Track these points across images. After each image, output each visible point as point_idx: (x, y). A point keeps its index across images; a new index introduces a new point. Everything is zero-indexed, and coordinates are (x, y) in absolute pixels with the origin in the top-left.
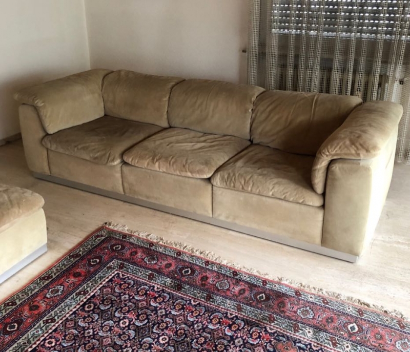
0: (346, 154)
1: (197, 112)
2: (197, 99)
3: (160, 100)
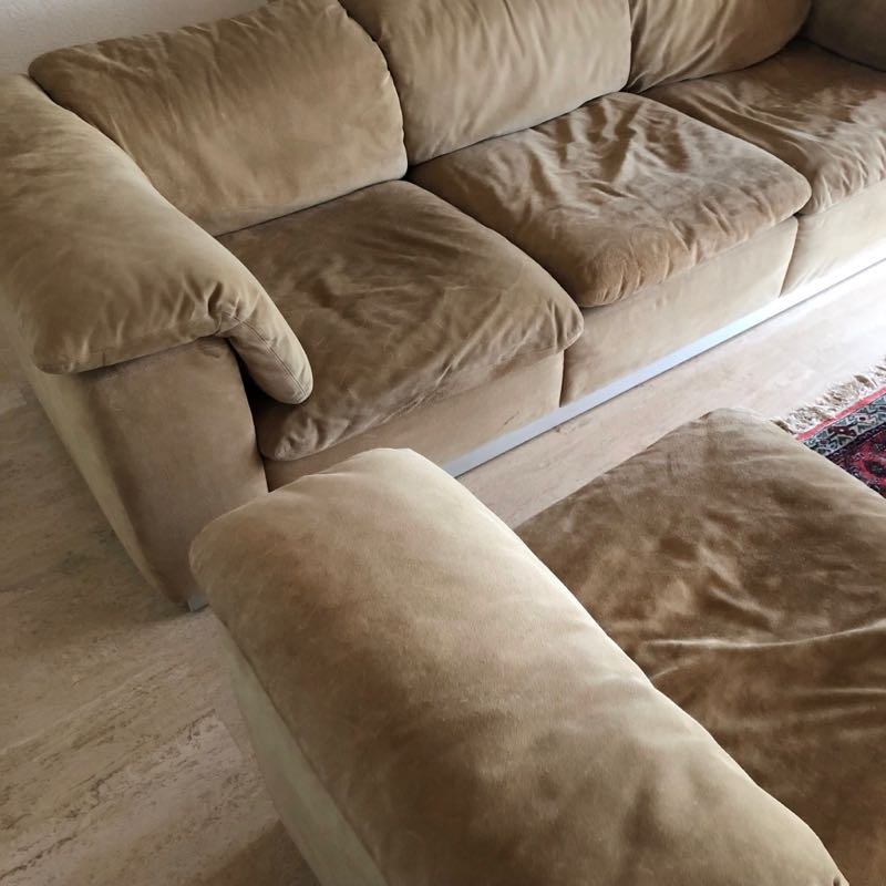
1: (503, 75)
2: (482, 26)
3: (378, 90)
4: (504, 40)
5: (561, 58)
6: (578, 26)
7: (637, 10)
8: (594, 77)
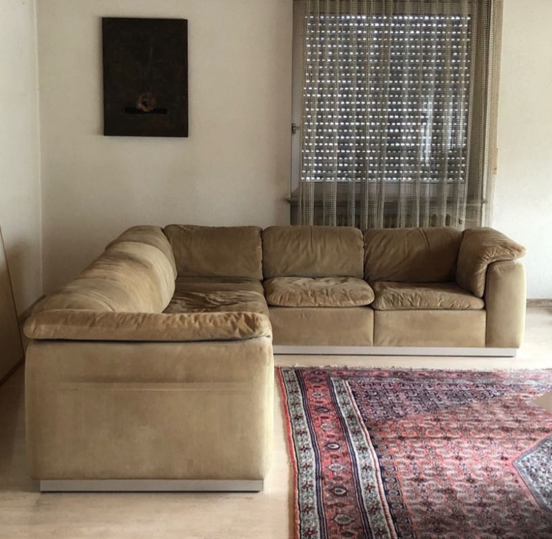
0: (503, 256)
1: (303, 257)
2: (299, 242)
3: (254, 249)
4: (306, 247)
5: (327, 259)
6: (338, 250)
7: (367, 251)
8: (342, 267)
